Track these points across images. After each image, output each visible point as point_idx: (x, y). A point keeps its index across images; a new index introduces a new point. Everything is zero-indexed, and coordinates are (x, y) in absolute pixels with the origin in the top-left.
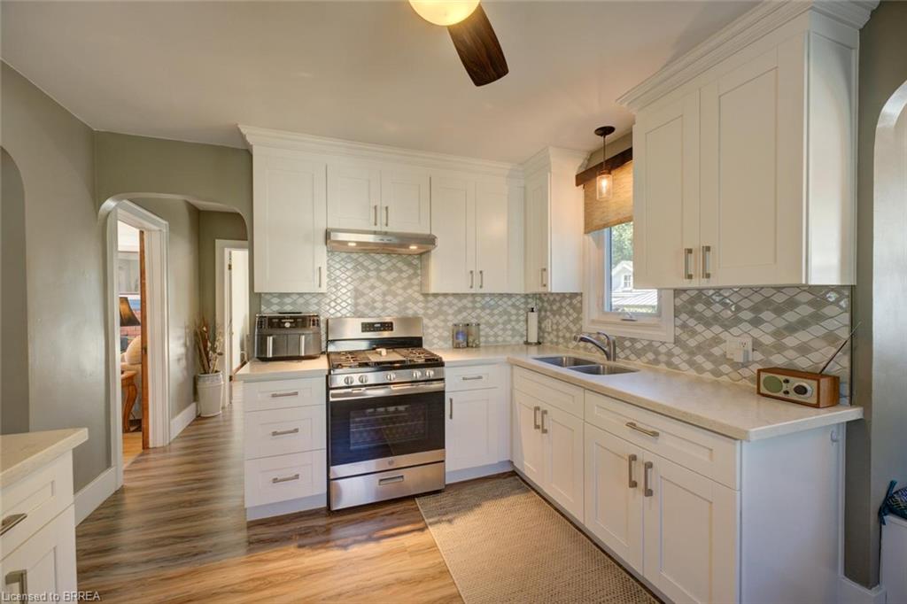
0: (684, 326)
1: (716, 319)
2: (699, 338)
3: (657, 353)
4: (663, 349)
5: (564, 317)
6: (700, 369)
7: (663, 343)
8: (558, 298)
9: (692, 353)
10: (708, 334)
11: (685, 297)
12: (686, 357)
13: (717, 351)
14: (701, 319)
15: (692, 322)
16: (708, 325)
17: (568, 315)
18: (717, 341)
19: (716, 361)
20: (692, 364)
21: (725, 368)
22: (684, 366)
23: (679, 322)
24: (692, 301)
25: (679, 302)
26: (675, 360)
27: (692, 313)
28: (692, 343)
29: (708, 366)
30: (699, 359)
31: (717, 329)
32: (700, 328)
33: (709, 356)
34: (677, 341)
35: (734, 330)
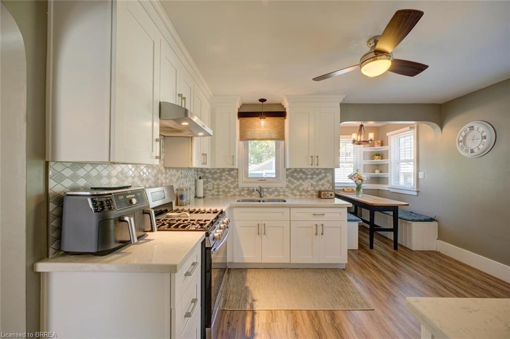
0: (289, 181)
1: (301, 178)
2: (295, 185)
3: (279, 192)
4: (281, 190)
5: (224, 181)
6: (295, 195)
7: (281, 188)
8: (219, 171)
9: (292, 190)
10: (298, 183)
11: (290, 171)
12: (290, 192)
13: (301, 188)
14: (296, 178)
15: (292, 180)
16: (298, 180)
17: (226, 180)
18: (301, 185)
19: (301, 192)
20: (292, 194)
21: (303, 193)
22: (290, 195)
23: (288, 180)
24: (293, 172)
25: (288, 173)
26: (286, 193)
27: (292, 177)
28: (293, 187)
29: (298, 193)
30: (295, 192)
31: (301, 181)
32: (295, 181)
33: (298, 190)
34: (287, 187)
35: (306, 181)
